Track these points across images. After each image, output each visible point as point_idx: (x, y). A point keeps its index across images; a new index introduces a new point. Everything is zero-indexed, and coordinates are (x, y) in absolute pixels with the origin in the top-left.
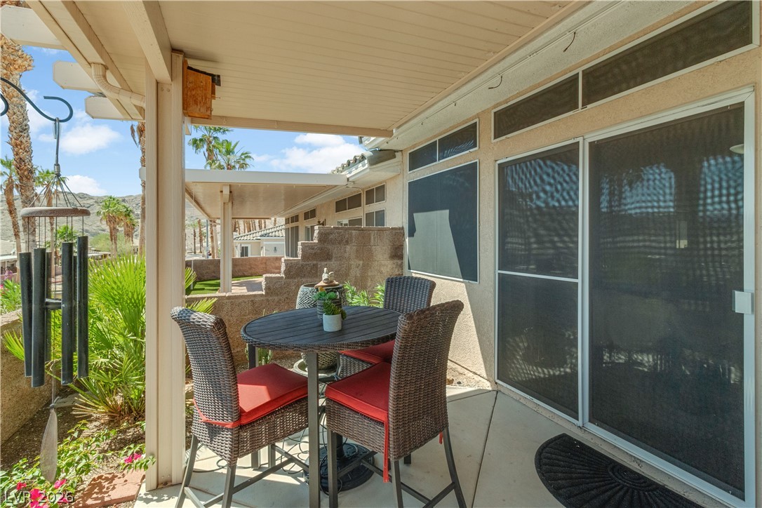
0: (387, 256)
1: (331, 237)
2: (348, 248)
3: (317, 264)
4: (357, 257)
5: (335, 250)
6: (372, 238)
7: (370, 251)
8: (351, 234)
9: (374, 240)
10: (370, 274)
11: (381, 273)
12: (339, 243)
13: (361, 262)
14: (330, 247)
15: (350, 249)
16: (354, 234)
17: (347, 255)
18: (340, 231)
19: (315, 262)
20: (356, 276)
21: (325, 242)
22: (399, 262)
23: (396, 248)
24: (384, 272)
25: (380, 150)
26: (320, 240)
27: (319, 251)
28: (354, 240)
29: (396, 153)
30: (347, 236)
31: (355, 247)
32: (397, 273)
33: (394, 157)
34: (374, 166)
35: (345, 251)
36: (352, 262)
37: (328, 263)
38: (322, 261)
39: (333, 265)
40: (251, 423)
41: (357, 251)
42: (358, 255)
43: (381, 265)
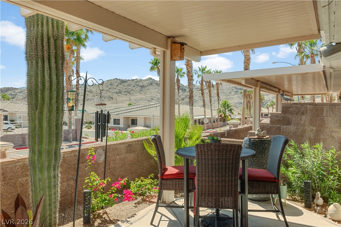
1: (291, 109)
2: (304, 117)
3: (280, 127)
4: (311, 124)
5: (293, 118)
6: (325, 111)
7: (322, 120)
9: (327, 111)
10: (322, 137)
11: (333, 137)
12: (297, 114)
13: (315, 128)
14: (290, 116)
16: (308, 108)
17: (302, 122)
18: (298, 106)
19: (279, 126)
20: (309, 138)
21: (286, 113)
24: (335, 137)
25: (337, 44)
26: (283, 111)
27: (281, 119)
28: (309, 112)
30: (303, 109)
31: (309, 117)
34: (329, 57)
35: (301, 120)
36: (307, 128)
37: (288, 126)
38: (284, 125)
39: (292, 128)
40: (167, 179)
41: (311, 120)
42: (312, 123)
43: (332, 132)
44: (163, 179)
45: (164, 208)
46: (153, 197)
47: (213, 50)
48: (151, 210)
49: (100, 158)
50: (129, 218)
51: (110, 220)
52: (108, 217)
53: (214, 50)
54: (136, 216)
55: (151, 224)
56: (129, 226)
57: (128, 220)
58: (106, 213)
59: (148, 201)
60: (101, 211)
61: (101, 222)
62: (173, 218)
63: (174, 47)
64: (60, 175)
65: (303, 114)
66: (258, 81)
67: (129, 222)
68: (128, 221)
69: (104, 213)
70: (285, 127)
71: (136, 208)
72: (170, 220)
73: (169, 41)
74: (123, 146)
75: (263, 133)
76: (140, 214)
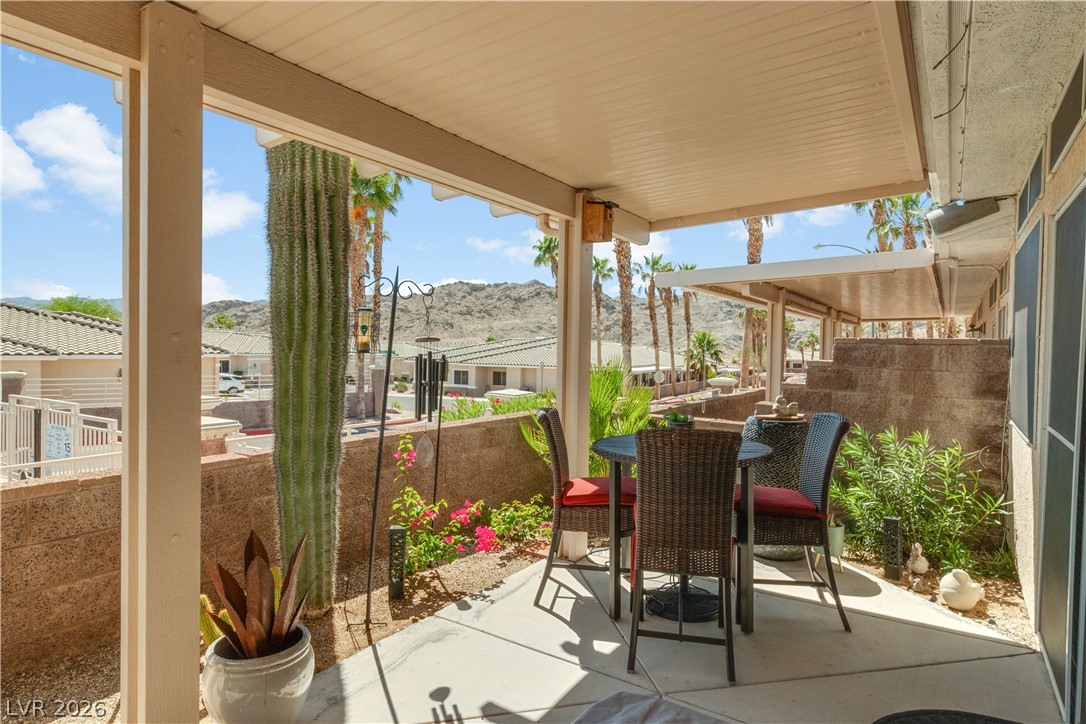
0: (967, 390)
1: (855, 354)
2: (885, 372)
3: (830, 394)
4: (902, 388)
5: (862, 374)
6: (936, 357)
7: (930, 380)
8: (893, 350)
9: (941, 359)
10: (927, 418)
11: (954, 419)
12: (870, 364)
13: (911, 398)
14: (852, 369)
15: (889, 375)
16: (897, 351)
17: (882, 384)
18: (871, 345)
19: (828, 391)
20: (898, 419)
21: (844, 361)
22: (997, 404)
23: (990, 378)
24: (960, 418)
25: (967, 202)
26: (836, 358)
27: (833, 375)
28: (897, 360)
29: (1001, 203)
30: (884, 353)
31: (897, 372)
32: (993, 423)
33: (997, 209)
34: (948, 234)
35: (879, 378)
36: (893, 396)
37: (848, 393)
38: (839, 389)
39: (857, 397)
40: (571, 507)
41: (902, 378)
42: (904, 385)
43: (952, 405)
44: (563, 506)
45: (564, 569)
46: (540, 545)
47: (677, 218)
48: (535, 574)
49: (425, 458)
50: (487, 589)
51: (447, 593)
52: (443, 585)
53: (681, 218)
54: (502, 586)
55: (537, 604)
56: (488, 606)
57: (486, 593)
58: (438, 578)
59: (528, 553)
60: (426, 573)
61: (426, 596)
62: (585, 593)
63: (589, 211)
64: (339, 492)
65: (884, 364)
66: (781, 288)
67: (488, 599)
68: (485, 597)
69: (433, 578)
70: (841, 393)
71: (504, 569)
72: (578, 597)
73: (580, 197)
74: (474, 431)
75: (791, 408)
76: (511, 581)
